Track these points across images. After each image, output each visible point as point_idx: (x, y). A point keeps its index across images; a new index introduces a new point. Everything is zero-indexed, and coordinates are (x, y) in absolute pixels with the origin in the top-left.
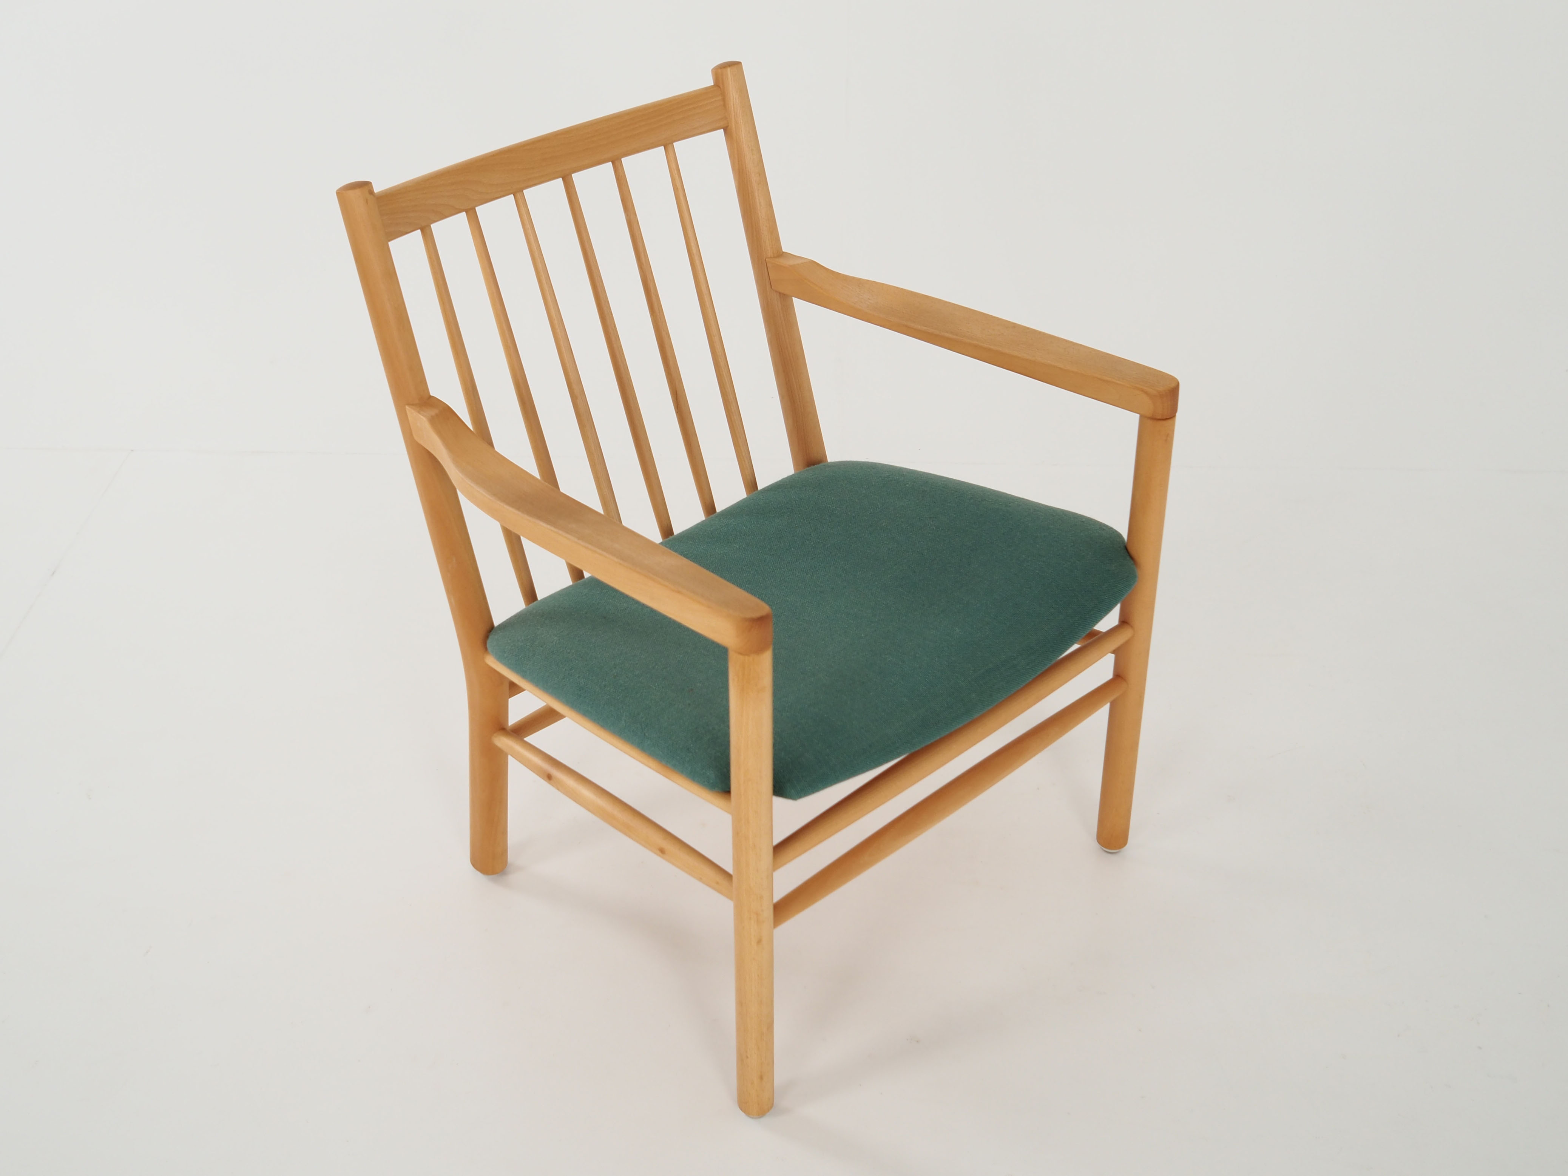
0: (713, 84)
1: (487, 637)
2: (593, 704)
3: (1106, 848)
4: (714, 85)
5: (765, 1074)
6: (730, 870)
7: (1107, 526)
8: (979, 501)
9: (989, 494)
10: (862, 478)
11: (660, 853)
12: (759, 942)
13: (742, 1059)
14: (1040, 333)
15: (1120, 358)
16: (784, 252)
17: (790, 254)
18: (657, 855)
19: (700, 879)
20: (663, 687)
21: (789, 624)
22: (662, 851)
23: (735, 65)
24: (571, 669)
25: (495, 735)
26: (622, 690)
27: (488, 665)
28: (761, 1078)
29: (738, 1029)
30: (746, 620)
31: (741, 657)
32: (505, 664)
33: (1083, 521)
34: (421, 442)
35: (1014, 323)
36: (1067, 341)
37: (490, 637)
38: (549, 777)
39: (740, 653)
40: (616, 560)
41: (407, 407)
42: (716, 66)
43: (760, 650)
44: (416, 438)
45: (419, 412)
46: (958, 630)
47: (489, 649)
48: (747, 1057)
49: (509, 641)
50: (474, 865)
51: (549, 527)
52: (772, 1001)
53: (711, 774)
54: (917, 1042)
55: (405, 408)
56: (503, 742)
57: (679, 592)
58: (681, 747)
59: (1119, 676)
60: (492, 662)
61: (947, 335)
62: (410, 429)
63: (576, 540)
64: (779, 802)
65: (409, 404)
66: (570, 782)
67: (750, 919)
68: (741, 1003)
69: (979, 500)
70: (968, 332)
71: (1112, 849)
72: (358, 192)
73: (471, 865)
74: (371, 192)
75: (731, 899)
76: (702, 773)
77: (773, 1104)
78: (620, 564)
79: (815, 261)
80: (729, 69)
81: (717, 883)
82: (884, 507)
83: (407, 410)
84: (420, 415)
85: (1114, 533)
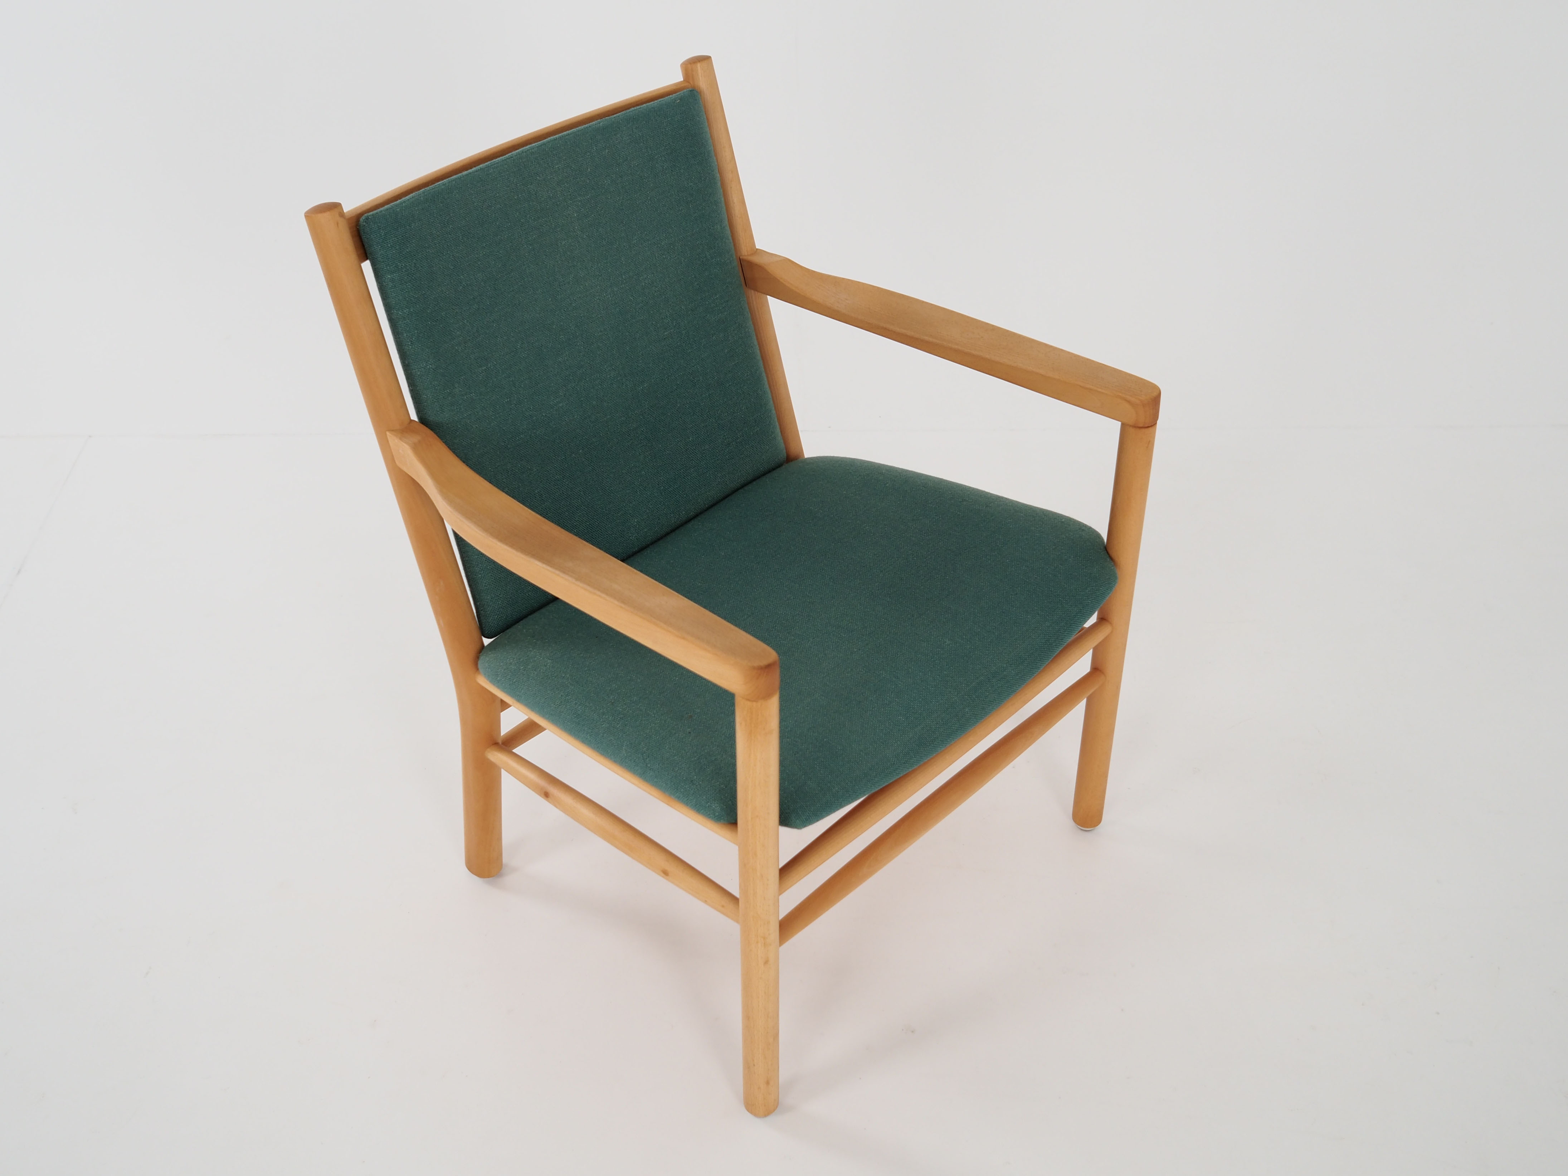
0: (682, 80)
1: (477, 658)
2: (592, 732)
3: (1082, 826)
4: (684, 80)
5: (771, 1080)
6: (736, 893)
7: (1085, 526)
8: (960, 502)
9: (969, 493)
10: (842, 477)
11: (663, 875)
12: (766, 962)
13: (749, 1067)
14: (1020, 336)
15: (1101, 364)
16: (757, 249)
17: (763, 251)
18: (661, 876)
19: (706, 902)
20: (662, 715)
21: (782, 639)
22: (665, 873)
23: (706, 59)
24: (567, 695)
25: (488, 749)
26: (620, 718)
27: (479, 684)
28: (768, 1083)
29: (745, 1040)
30: (754, 668)
31: (749, 703)
32: (498, 687)
33: (1062, 522)
34: (405, 469)
35: (993, 326)
36: (1046, 345)
37: (482, 658)
38: (546, 795)
39: (748, 700)
40: (616, 602)
41: (388, 433)
42: (685, 61)
43: (767, 696)
44: (397, 463)
45: (401, 439)
46: (948, 642)
47: (480, 670)
48: (754, 1065)
49: (501, 664)
50: (469, 869)
51: (544, 566)
52: (778, 1015)
53: (716, 806)
54: (912, 1032)
55: (386, 435)
56: (496, 757)
57: (684, 638)
58: (684, 778)
59: (1096, 669)
60: (483, 681)
61: (926, 338)
62: (393, 456)
63: (574, 581)
64: (784, 831)
65: (389, 430)
66: (567, 799)
67: (757, 942)
68: (748, 1017)
69: (960, 500)
70: (947, 335)
71: (1088, 828)
72: (327, 215)
73: (467, 869)
74: (342, 214)
75: (737, 922)
76: (707, 805)
77: (778, 1103)
78: (621, 607)
79: (790, 258)
80: (699, 65)
81: (723, 906)
82: (865, 509)
83: (388, 437)
84: (402, 443)
85: (1093, 533)
